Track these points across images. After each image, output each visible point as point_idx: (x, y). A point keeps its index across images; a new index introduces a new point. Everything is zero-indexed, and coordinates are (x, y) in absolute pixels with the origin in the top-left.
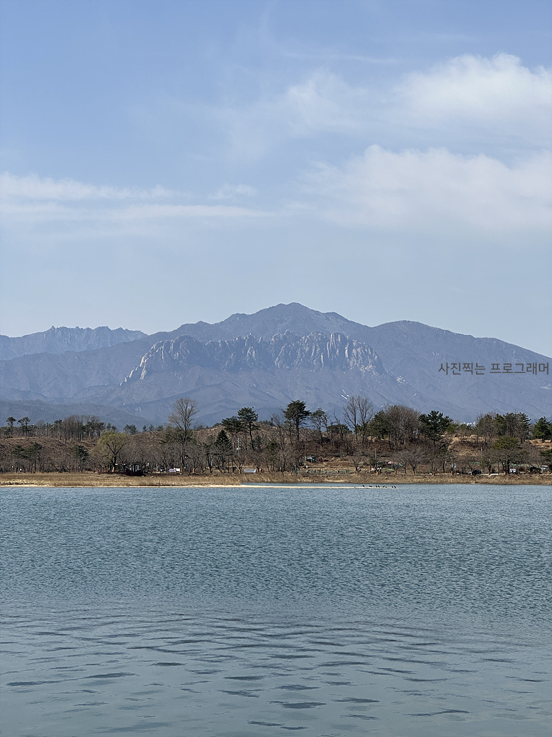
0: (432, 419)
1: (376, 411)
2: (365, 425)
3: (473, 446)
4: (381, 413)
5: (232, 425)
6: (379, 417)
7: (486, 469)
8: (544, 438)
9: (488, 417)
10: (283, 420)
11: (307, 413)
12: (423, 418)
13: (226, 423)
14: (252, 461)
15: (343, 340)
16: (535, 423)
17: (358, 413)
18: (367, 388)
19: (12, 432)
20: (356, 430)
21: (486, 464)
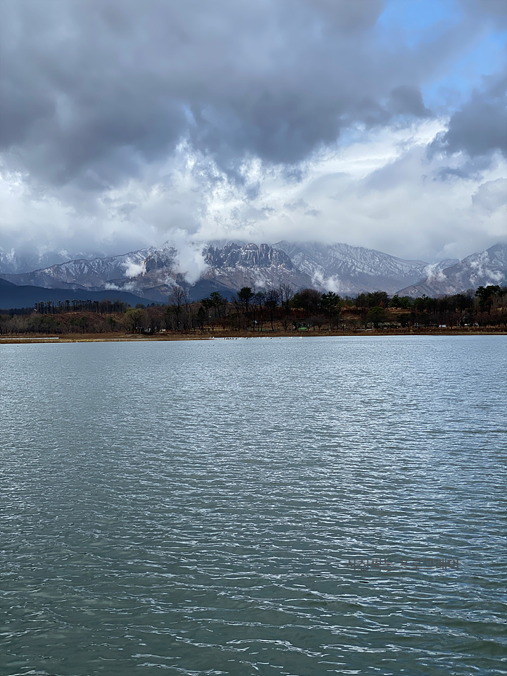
0: (329, 296)
1: (295, 292)
2: (288, 300)
3: (354, 312)
4: (297, 294)
5: (207, 303)
6: (297, 296)
7: (364, 326)
8: (397, 307)
9: (363, 295)
10: (237, 298)
11: (253, 294)
12: (324, 296)
13: (204, 302)
14: (219, 324)
15: (267, 248)
16: (391, 298)
17: (284, 293)
18: (282, 277)
19: (68, 309)
20: (283, 305)
21: (363, 323)
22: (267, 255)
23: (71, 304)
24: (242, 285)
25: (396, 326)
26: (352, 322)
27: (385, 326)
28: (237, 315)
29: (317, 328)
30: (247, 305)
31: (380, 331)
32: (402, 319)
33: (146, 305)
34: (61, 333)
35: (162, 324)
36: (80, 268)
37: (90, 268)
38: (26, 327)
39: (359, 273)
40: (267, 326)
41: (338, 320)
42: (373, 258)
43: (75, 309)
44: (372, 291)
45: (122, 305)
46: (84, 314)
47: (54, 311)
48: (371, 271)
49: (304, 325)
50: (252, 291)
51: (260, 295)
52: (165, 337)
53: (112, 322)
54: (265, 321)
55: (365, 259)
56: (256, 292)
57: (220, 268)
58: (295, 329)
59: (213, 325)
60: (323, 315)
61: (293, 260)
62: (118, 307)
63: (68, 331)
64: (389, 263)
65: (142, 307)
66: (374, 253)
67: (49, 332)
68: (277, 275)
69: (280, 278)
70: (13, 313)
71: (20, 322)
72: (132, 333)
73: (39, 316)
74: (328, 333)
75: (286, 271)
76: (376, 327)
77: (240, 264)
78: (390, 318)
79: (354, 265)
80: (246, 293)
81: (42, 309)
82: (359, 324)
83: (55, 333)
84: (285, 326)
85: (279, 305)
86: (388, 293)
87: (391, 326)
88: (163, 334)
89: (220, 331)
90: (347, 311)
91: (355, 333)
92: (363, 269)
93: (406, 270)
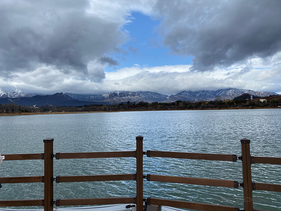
1: (139, 102)
8: (160, 105)
10: (127, 103)
12: (145, 103)
13: (119, 104)
17: (137, 102)
19: (91, 106)
21: (153, 108)
22: (135, 94)
23: (92, 105)
28: (126, 107)
29: (143, 109)
30: (129, 105)
31: (156, 110)
32: (160, 107)
35: (110, 109)
37: (97, 97)
38: (82, 110)
40: (133, 109)
41: (148, 108)
42: (157, 94)
43: (93, 106)
44: (155, 102)
46: (94, 107)
47: (88, 106)
48: (156, 97)
49: (141, 109)
51: (131, 102)
53: (100, 108)
55: (155, 95)
58: (139, 110)
59: (122, 109)
60: (145, 107)
62: (102, 105)
63: (90, 111)
64: (160, 96)
65: (107, 105)
67: (86, 111)
68: (137, 98)
70: (79, 107)
71: (80, 109)
73: (84, 107)
74: (145, 110)
75: (139, 97)
77: (129, 96)
80: (129, 102)
81: (85, 106)
82: (152, 108)
83: (88, 111)
84: (137, 109)
85: (136, 104)
86: (158, 102)
87: (158, 109)
88: (111, 111)
90: (150, 106)
91: (151, 110)
93: (164, 97)
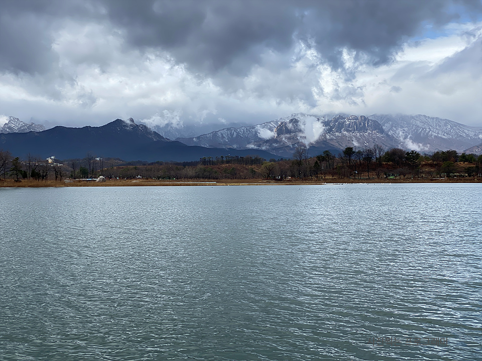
0: (412, 154)
1: (386, 150)
2: (380, 157)
3: (431, 165)
5: (321, 159)
6: (387, 153)
7: (439, 176)
8: (464, 162)
9: (438, 152)
10: (343, 155)
11: (354, 152)
12: (408, 154)
13: (318, 157)
14: (330, 173)
15: (365, 119)
16: (460, 155)
17: (377, 152)
18: (376, 140)
19: (222, 162)
20: (376, 160)
21: (438, 174)
22: (364, 124)
23: (225, 159)
24: (346, 146)
25: (464, 176)
26: (429, 173)
27: (455, 176)
28: (342, 167)
29: (402, 177)
30: (350, 160)
31: (451, 179)
32: (469, 171)
33: (277, 160)
34: (217, 179)
35: (289, 173)
36: (231, 133)
37: (238, 133)
38: (194, 175)
39: (435, 136)
40: (365, 175)
41: (418, 171)
42: (446, 125)
43: (228, 162)
44: (445, 150)
45: (260, 159)
46: (234, 166)
47: (213, 163)
48: (444, 135)
49: (393, 175)
50: (354, 150)
51: (359, 152)
52: (290, 182)
53: (253, 171)
54: (363, 171)
55: (440, 126)
56: (357, 151)
57: (330, 133)
58: (386, 178)
59: (325, 174)
60: (407, 167)
61: (384, 128)
62: (257, 161)
63: (222, 178)
64: (458, 129)
65: (274, 161)
66: (447, 122)
67: (209, 178)
68: (372, 138)
69: (374, 140)
70: (185, 165)
71: (190, 171)
72: (267, 179)
73: (202, 167)
74: (410, 181)
75: (379, 135)
76: (448, 176)
77: (344, 130)
78: (459, 170)
79: (431, 130)
80: (349, 151)
81: (204, 162)
82: (434, 174)
83: (214, 179)
84: (378, 175)
85: (374, 160)
86: (458, 151)
87: (460, 176)
88: (289, 181)
89: (330, 179)
90: (425, 165)
91: (432, 181)
92: (438, 133)
